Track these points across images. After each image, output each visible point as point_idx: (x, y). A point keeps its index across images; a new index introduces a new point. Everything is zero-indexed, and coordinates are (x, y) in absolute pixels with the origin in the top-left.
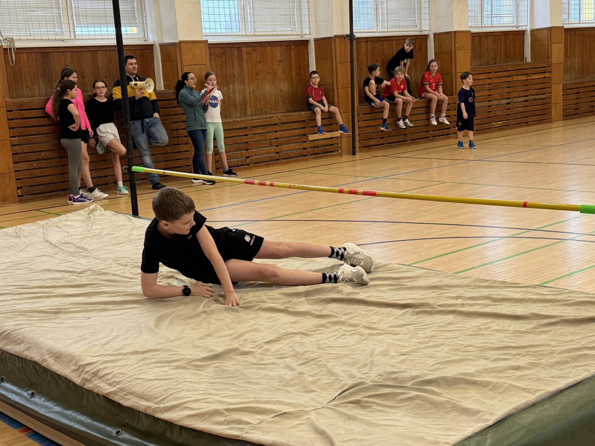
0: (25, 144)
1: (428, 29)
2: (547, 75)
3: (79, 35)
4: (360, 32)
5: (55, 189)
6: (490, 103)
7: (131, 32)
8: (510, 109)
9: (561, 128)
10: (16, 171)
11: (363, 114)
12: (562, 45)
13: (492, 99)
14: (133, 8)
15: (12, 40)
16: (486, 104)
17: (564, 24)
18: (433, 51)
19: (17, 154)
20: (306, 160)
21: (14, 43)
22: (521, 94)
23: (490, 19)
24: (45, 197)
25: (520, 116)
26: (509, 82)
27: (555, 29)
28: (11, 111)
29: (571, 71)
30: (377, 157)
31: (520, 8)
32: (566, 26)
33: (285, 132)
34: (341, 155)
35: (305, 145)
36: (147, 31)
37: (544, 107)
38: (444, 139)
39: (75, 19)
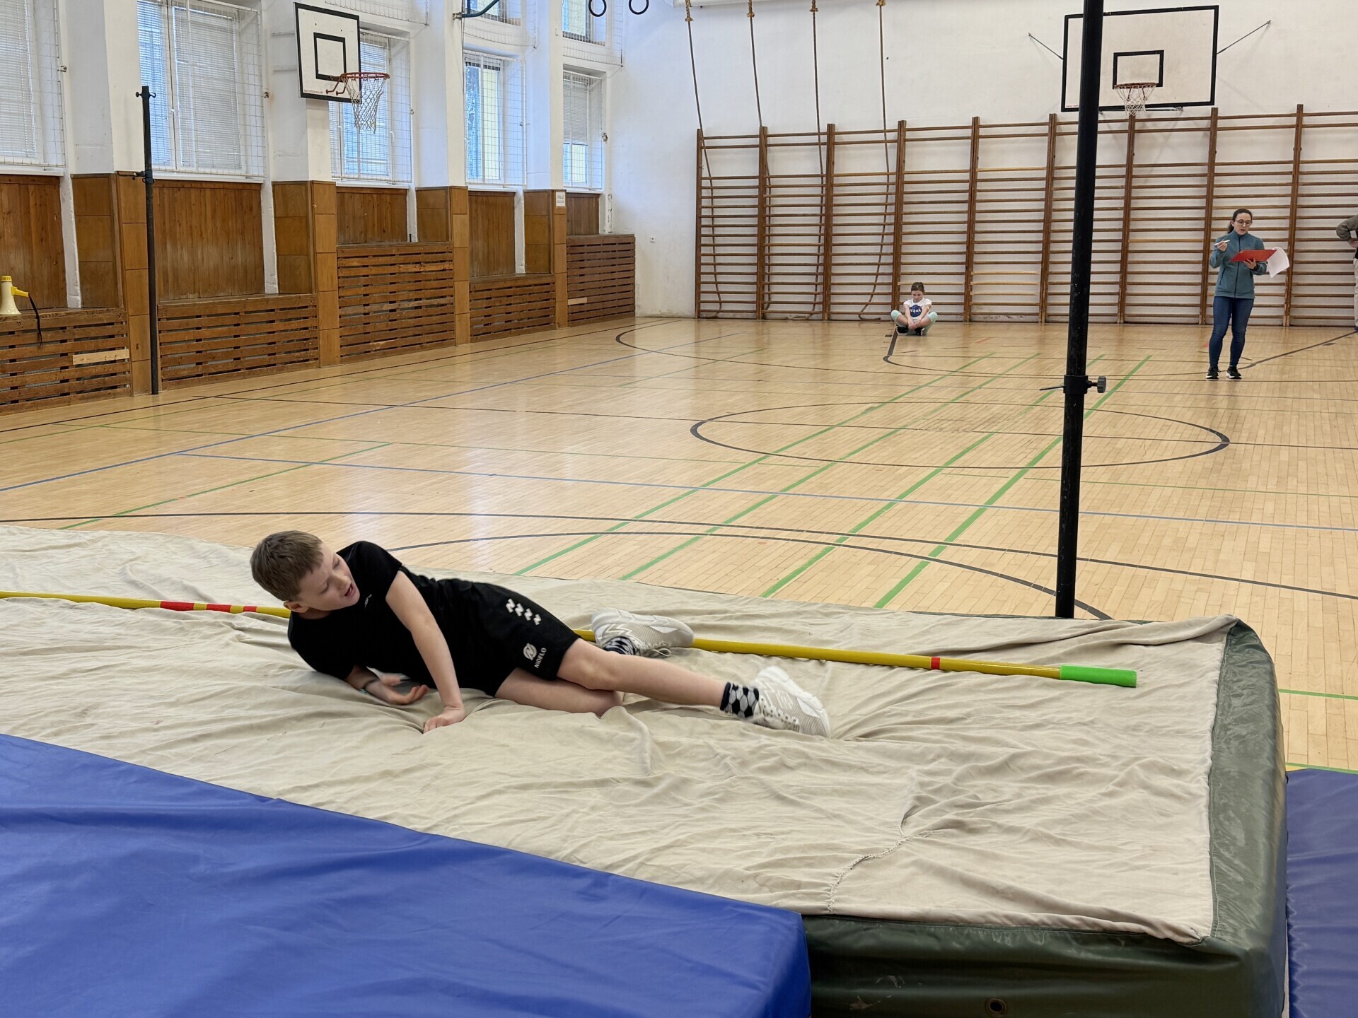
1: (262, 174)
2: (447, 266)
8: (395, 320)
9: (470, 357)
11: (168, 319)
12: (467, 217)
13: (371, 302)
16: (361, 309)
17: (467, 183)
18: (273, 213)
20: (69, 403)
22: (413, 295)
23: (355, 165)
25: (411, 333)
26: (394, 274)
27: (456, 190)
30: (205, 397)
31: (398, 151)
32: (471, 188)
33: (29, 348)
34: (131, 395)
35: (65, 374)
37: (444, 318)
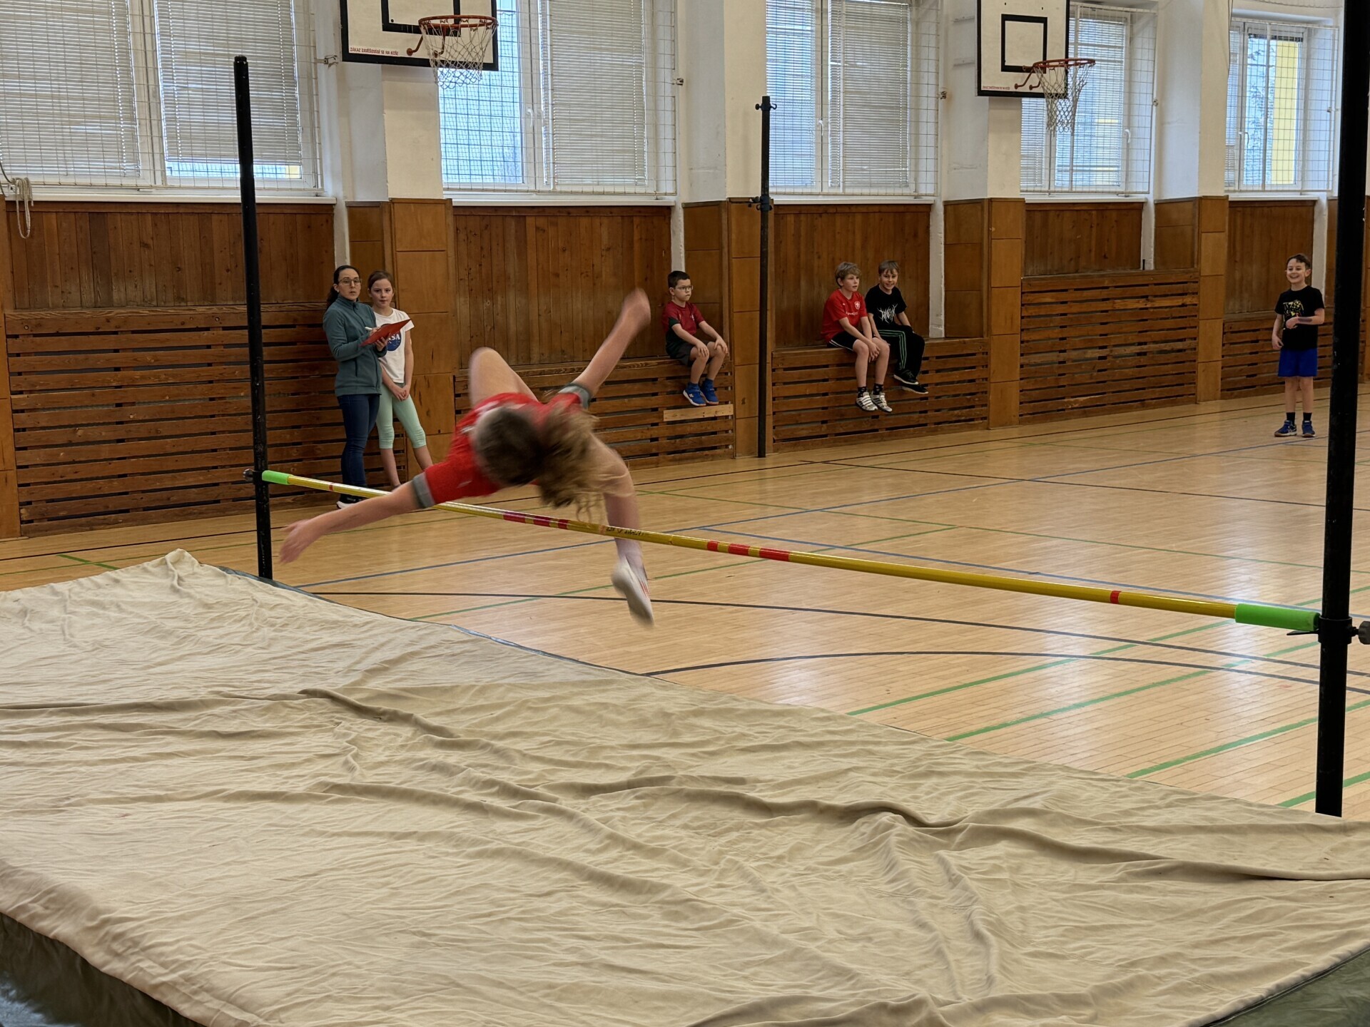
0: (44, 409)
1: (932, 192)
2: (1188, 300)
3: (173, 179)
4: (785, 194)
5: (102, 510)
6: (1063, 356)
7: (288, 176)
8: (1105, 370)
9: (1217, 417)
10: (19, 467)
11: (785, 369)
12: (1223, 237)
13: (1068, 347)
14: (295, 124)
15: (26, 185)
16: (1053, 357)
17: (1228, 191)
18: (942, 240)
19: (24, 430)
20: (657, 464)
21: (30, 192)
22: (1132, 338)
23: (1067, 177)
24: (81, 525)
25: (1127, 387)
26: (1107, 311)
27: (1209, 202)
28: (16, 337)
29: (1241, 292)
30: (812, 463)
31: (1134, 155)
32: (1234, 197)
33: (611, 402)
34: (733, 457)
35: (655, 432)
36: (322, 175)
37: (1180, 369)
38: (961, 430)
39: (165, 146)
